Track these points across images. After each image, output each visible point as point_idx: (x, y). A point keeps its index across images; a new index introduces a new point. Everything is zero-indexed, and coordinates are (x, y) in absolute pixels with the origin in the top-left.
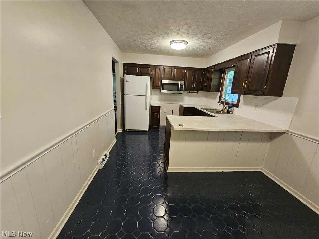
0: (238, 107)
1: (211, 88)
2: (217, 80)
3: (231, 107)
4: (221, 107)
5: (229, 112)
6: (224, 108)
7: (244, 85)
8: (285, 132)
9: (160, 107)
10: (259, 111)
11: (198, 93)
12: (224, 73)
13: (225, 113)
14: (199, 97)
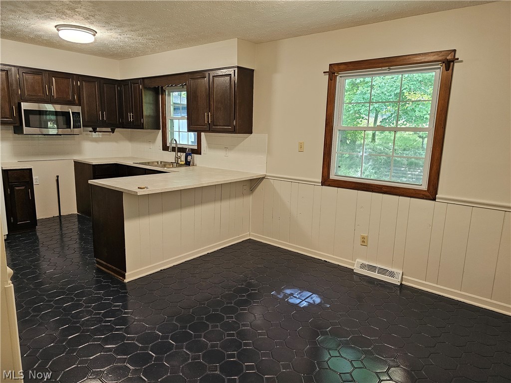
0: (201, 154)
1: (145, 121)
2: (152, 106)
3: (190, 154)
4: (170, 157)
5: (188, 163)
6: (177, 158)
7: (207, 117)
8: (264, 178)
9: (31, 170)
10: (232, 155)
11: (113, 131)
12: (162, 94)
13: (181, 165)
14: (116, 141)
